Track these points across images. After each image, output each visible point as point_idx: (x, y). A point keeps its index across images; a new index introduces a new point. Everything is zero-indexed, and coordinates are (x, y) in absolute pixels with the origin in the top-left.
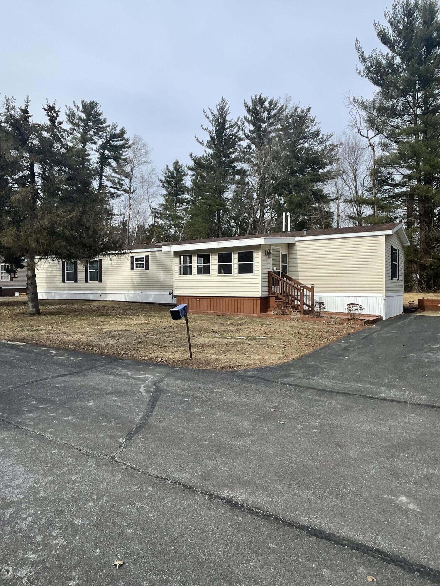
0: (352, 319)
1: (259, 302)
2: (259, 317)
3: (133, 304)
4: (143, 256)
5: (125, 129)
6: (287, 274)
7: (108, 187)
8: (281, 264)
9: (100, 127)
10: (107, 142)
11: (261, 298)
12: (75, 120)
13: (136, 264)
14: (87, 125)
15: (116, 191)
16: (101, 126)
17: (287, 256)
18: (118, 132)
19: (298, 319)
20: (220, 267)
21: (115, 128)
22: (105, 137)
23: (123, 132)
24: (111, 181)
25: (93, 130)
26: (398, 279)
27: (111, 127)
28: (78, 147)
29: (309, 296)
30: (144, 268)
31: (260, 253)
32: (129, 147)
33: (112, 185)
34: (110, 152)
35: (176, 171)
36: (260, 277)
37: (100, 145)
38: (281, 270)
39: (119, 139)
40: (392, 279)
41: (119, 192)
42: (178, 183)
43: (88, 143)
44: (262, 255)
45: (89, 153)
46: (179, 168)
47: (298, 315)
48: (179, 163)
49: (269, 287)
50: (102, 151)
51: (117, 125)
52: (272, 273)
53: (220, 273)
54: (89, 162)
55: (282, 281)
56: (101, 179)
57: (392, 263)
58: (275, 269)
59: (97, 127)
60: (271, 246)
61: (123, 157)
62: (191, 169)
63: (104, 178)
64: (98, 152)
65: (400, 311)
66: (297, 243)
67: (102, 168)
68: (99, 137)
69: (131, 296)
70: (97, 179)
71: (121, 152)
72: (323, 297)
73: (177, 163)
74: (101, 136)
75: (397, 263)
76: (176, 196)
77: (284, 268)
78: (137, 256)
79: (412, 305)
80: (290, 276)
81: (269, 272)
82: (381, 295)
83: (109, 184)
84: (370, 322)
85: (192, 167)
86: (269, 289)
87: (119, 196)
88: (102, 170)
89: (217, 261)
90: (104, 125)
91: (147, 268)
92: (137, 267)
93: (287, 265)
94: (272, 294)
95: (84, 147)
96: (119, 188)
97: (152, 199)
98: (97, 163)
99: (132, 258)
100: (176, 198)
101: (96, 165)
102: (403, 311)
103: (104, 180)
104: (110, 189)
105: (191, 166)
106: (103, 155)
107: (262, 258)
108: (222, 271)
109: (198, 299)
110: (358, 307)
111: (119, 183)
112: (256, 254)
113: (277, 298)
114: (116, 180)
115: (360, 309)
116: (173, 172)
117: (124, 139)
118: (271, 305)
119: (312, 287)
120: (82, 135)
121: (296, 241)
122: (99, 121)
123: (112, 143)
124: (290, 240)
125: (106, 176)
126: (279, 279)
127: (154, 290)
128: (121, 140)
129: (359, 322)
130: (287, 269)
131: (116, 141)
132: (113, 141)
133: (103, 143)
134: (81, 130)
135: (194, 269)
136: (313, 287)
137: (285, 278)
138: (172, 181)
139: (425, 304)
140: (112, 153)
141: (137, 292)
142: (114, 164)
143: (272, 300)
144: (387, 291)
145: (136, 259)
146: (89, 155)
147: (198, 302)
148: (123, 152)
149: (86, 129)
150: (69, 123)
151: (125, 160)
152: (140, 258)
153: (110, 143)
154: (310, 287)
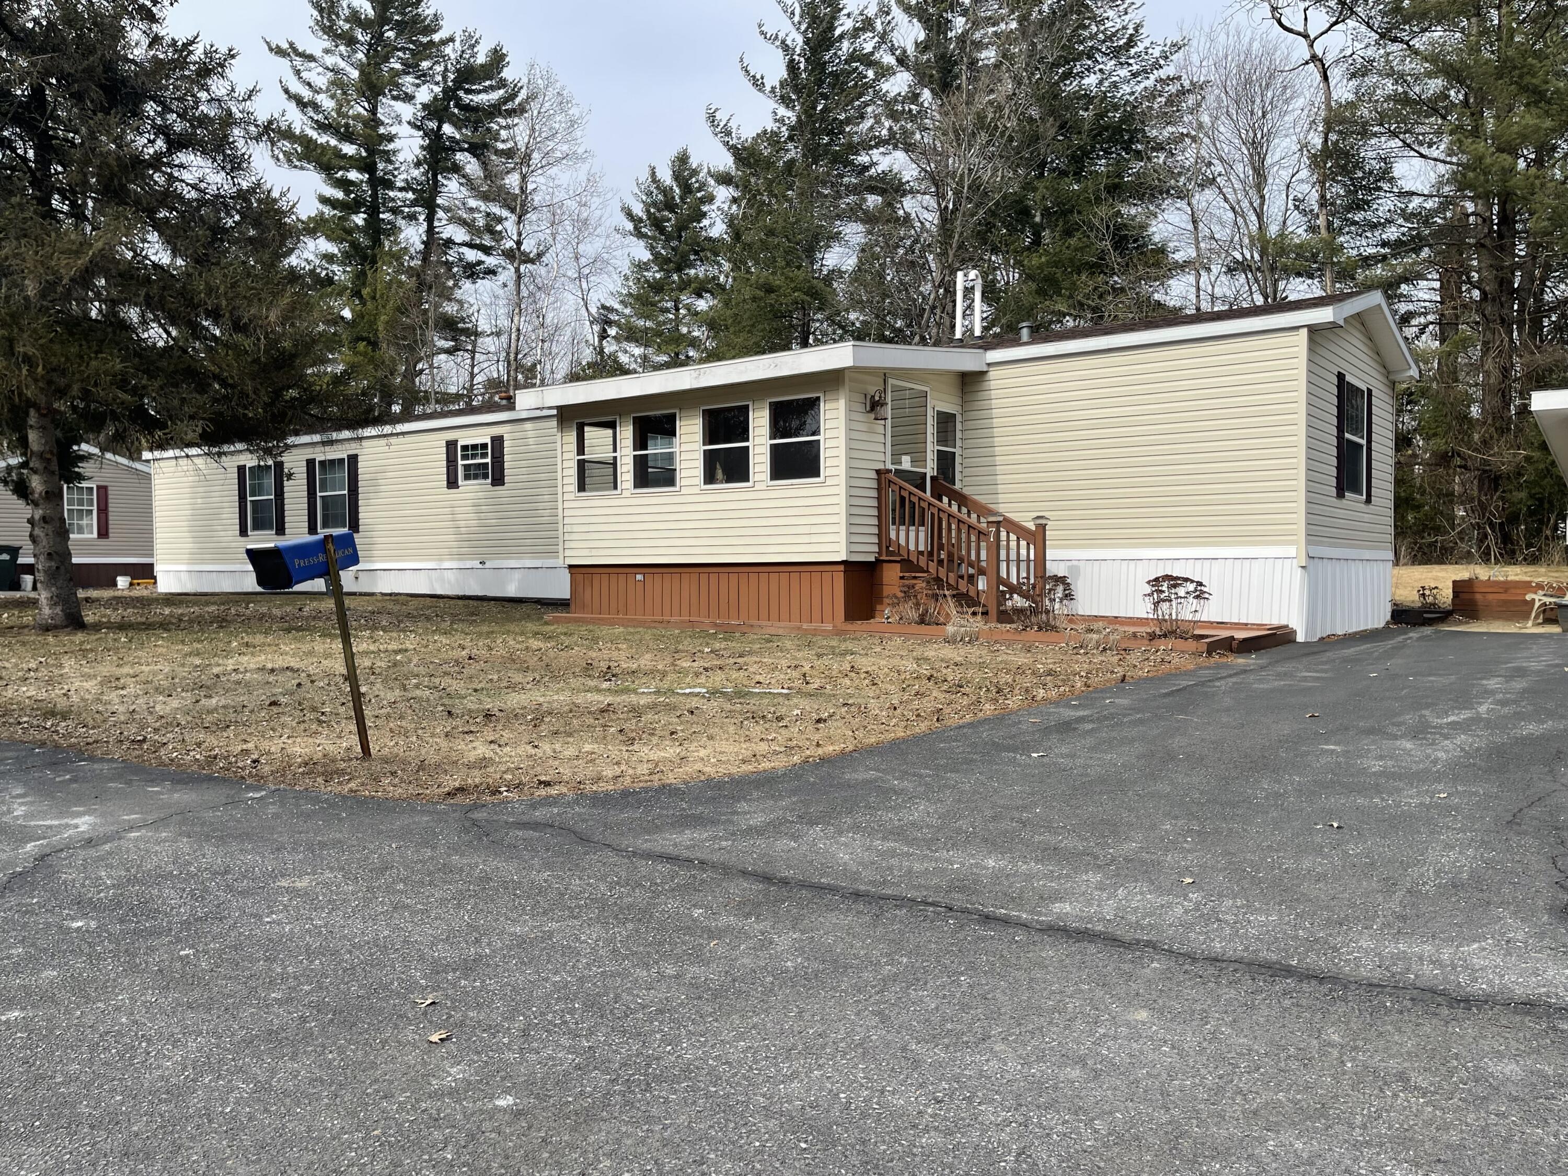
0: (1165, 636)
1: (839, 579)
2: (839, 633)
3: (452, 602)
4: (483, 437)
5: (504, 51)
6: (958, 486)
7: (455, 243)
8: (932, 448)
9: (421, 44)
10: (449, 94)
11: (846, 564)
12: (341, 23)
13: (465, 466)
14: (379, 37)
15: (481, 256)
16: (425, 40)
17: (959, 418)
18: (481, 59)
19: (973, 639)
20: (710, 457)
21: (472, 46)
22: (439, 78)
23: (498, 58)
24: (463, 223)
25: (400, 54)
26: (1368, 501)
27: (457, 43)
28: (351, 112)
29: (1028, 560)
30: (489, 481)
31: (842, 403)
32: (520, 110)
33: (467, 238)
34: (458, 128)
35: (679, 186)
36: (842, 490)
37: (425, 107)
38: (930, 468)
39: (487, 83)
40: (1340, 495)
41: (491, 261)
42: (687, 228)
43: (384, 100)
44: (849, 410)
45: (394, 130)
46: (691, 177)
47: (977, 624)
48: (691, 160)
49: (879, 526)
50: (433, 125)
51: (477, 36)
52: (891, 476)
53: (710, 478)
54: (390, 161)
55: (936, 511)
56: (430, 219)
57: (1340, 437)
58: (906, 463)
59: (413, 42)
60: (891, 381)
61: (500, 146)
62: (724, 179)
63: (440, 214)
64: (419, 128)
65: (1379, 617)
66: (993, 373)
67: (436, 181)
68: (418, 78)
69: (449, 575)
70: (422, 218)
71: (495, 127)
72: (1081, 564)
73: (682, 159)
74: (424, 75)
75: (1364, 442)
76: (679, 269)
77: (946, 462)
78: (466, 439)
79: (1430, 600)
80: (966, 491)
81: (878, 472)
82: (1292, 551)
83: (459, 234)
84: (1234, 644)
85: (728, 174)
86: (879, 535)
87: (491, 272)
88: (435, 189)
89: (699, 437)
90: (436, 37)
91: (499, 480)
92: (467, 477)
93: (958, 451)
94: (889, 553)
95: (373, 111)
96: (491, 248)
97: (592, 279)
98: (418, 164)
99: (451, 445)
100: (680, 277)
101: (416, 173)
102: (1388, 617)
103: (440, 220)
104: (464, 250)
105: (721, 168)
106: (435, 137)
107: (849, 420)
108: (719, 474)
109: (639, 577)
110: (1191, 587)
111: (490, 230)
112: (828, 406)
113: (908, 565)
114: (481, 223)
115: (1197, 597)
116: (671, 189)
117: (502, 84)
118: (887, 591)
119: (1037, 526)
120: (362, 73)
121: (989, 365)
122: (415, 23)
123: (466, 98)
124: (967, 361)
125: (447, 210)
126: (923, 504)
127: (520, 554)
128: (492, 88)
129: (1191, 645)
130: (958, 468)
131: (479, 92)
132: (468, 92)
133: (435, 98)
134: (360, 56)
135: (625, 469)
136: (1042, 528)
137: (945, 500)
138: (669, 220)
139: (1478, 597)
140: (464, 130)
141: (469, 564)
142: (472, 166)
143: (891, 575)
144: (1311, 537)
145: (465, 448)
146: (391, 138)
147: (640, 586)
148: (501, 127)
149: (376, 50)
150: (321, 33)
151: (509, 154)
152: (474, 447)
153: (458, 100)
154: (1031, 526)
